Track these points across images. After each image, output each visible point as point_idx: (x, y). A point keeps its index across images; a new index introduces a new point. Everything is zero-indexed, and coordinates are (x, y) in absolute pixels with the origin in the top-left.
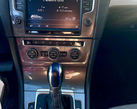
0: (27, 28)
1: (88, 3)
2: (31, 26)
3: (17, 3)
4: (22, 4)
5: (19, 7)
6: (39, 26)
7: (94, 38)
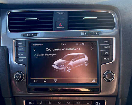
0: (29, 85)
1: (107, 52)
2: (34, 81)
3: (18, 54)
4: (25, 55)
5: (21, 59)
6: (45, 81)
7: (119, 97)
